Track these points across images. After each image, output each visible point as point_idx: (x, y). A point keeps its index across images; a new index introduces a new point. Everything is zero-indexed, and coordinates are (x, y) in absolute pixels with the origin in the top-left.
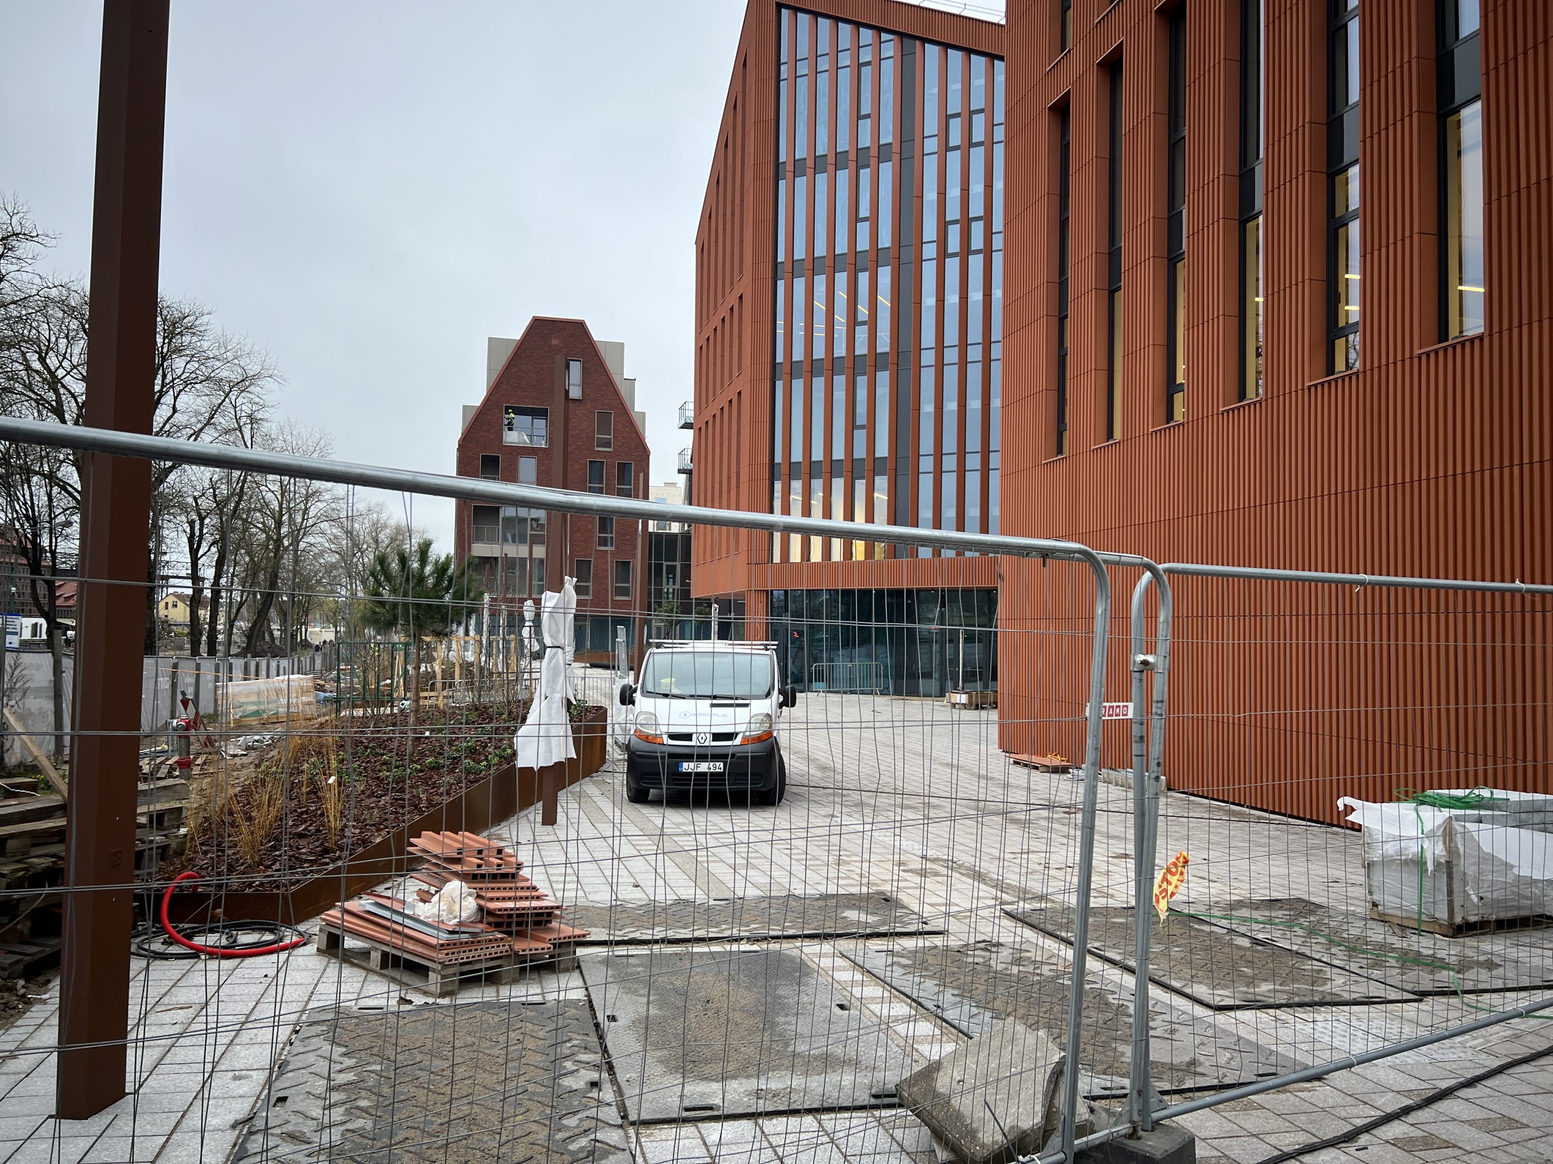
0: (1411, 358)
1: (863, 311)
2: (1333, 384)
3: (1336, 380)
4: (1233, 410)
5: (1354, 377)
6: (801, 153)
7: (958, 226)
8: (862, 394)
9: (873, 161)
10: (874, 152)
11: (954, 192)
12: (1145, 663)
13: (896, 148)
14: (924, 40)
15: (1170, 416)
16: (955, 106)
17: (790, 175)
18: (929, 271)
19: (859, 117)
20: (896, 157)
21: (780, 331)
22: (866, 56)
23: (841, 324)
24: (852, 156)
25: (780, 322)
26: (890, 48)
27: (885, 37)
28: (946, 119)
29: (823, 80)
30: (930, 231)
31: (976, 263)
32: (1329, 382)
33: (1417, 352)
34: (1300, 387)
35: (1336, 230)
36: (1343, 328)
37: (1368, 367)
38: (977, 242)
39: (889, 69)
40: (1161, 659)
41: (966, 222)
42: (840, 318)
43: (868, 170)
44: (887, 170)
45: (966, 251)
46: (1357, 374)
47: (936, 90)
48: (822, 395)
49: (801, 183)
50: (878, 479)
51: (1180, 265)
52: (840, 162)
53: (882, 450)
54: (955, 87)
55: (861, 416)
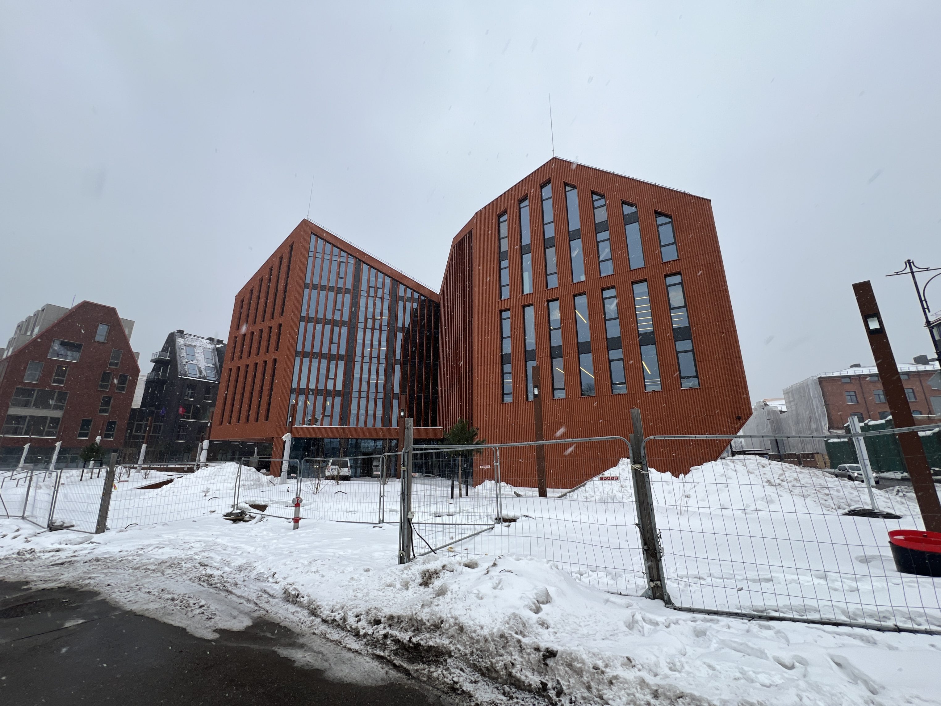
1: (335, 340)
6: (315, 281)
7: (371, 320)
8: (332, 367)
10: (343, 290)
11: (370, 309)
14: (364, 262)
16: (372, 284)
17: (310, 288)
18: (360, 332)
19: (339, 277)
20: (351, 293)
22: (343, 260)
24: (335, 289)
25: (301, 337)
26: (352, 261)
27: (351, 257)
28: (369, 287)
29: (326, 262)
30: (361, 319)
31: (376, 333)
39: (351, 266)
43: (341, 295)
44: (348, 297)
45: (373, 328)
47: (366, 278)
49: (315, 292)
50: (336, 398)
52: (330, 289)
53: (339, 388)
54: (373, 279)
55: (332, 375)
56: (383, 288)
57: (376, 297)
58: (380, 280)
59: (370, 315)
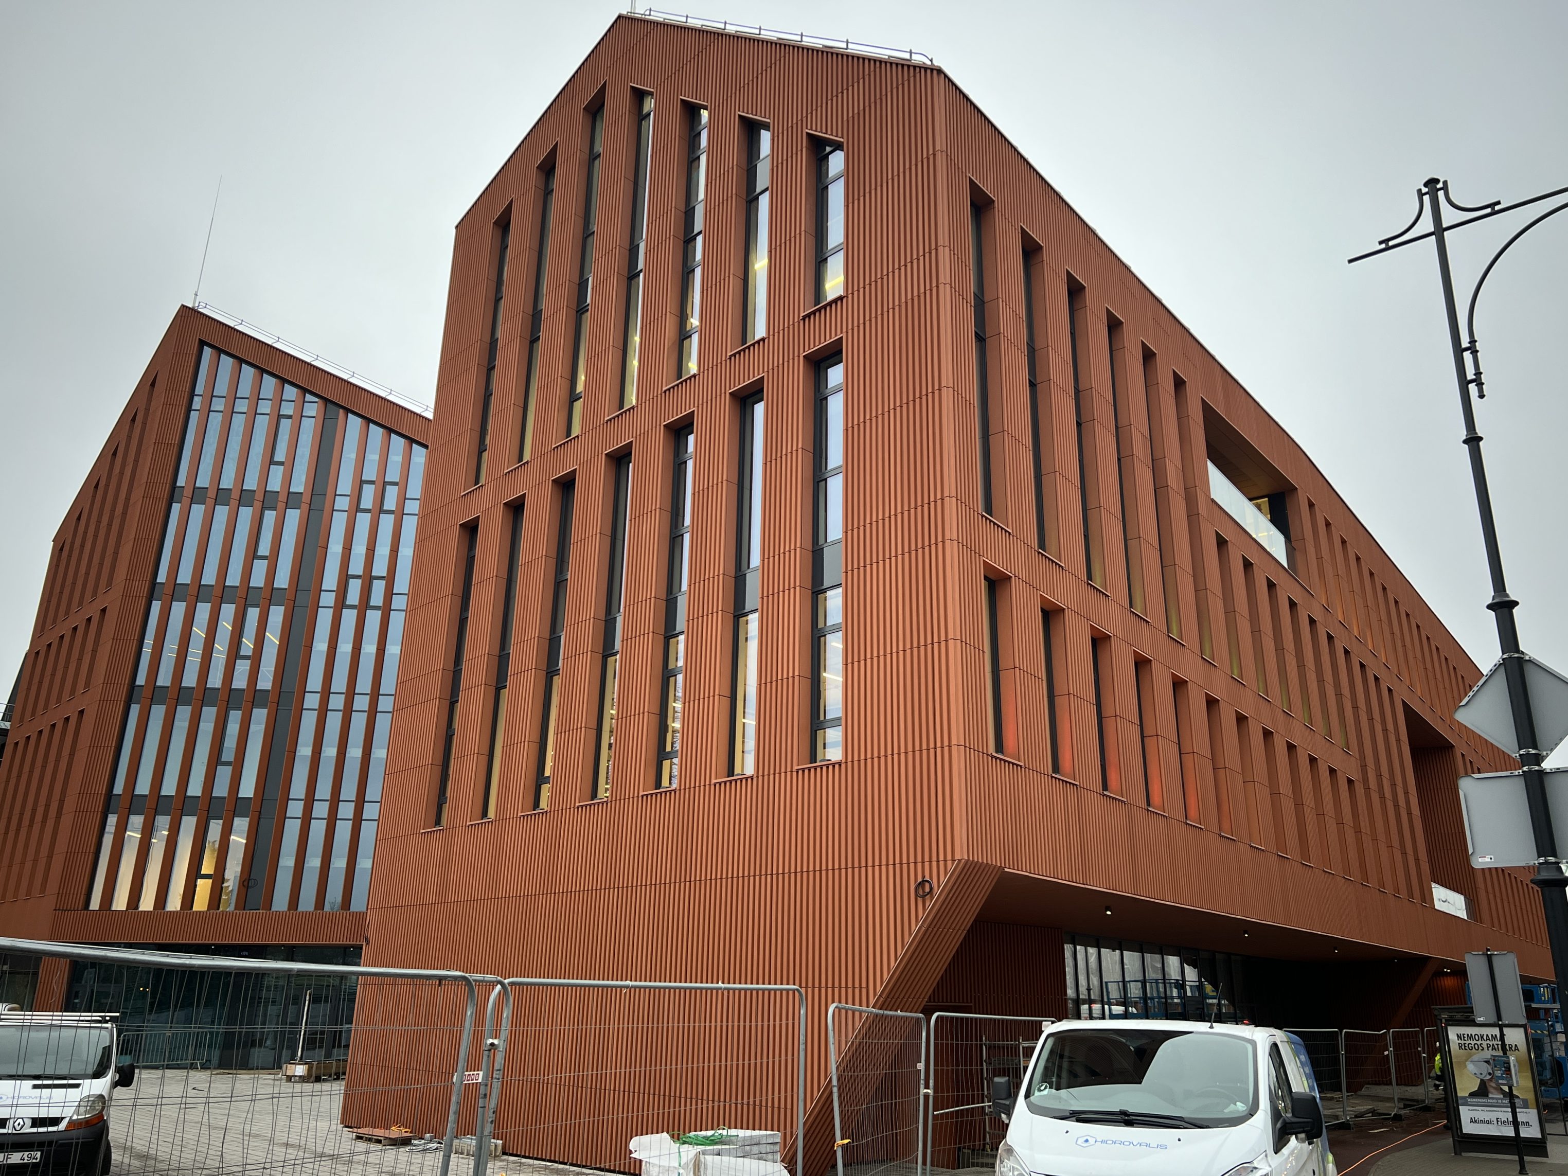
0: (710, 785)
1: (248, 645)
2: (659, 795)
3: (661, 793)
4: (586, 806)
5: (673, 793)
6: (203, 481)
7: (360, 581)
8: (233, 728)
9: (281, 506)
10: (283, 497)
11: (359, 549)
12: (492, 1044)
13: (306, 498)
14: (348, 411)
15: (536, 804)
16: (370, 473)
17: (186, 501)
18: (324, 618)
19: (272, 462)
20: (305, 507)
21: (147, 650)
22: (287, 409)
23: (219, 652)
24: (259, 496)
25: (149, 641)
26: (313, 408)
27: (309, 397)
28: (360, 484)
29: (239, 422)
30: (330, 580)
31: (373, 618)
32: (656, 794)
33: (713, 781)
34: (636, 795)
35: (668, 678)
36: (669, 752)
37: (683, 787)
38: (377, 598)
39: (309, 428)
40: (502, 1042)
41: (368, 579)
42: (221, 648)
43: (274, 512)
44: (293, 517)
45: (364, 605)
46: (675, 790)
47: (353, 456)
48: (186, 724)
49: (198, 511)
50: (237, 821)
51: (555, 678)
52: (245, 497)
53: (247, 789)
54: (373, 457)
55: (229, 753)
56: (402, 485)
57: (379, 509)
58: (396, 457)
59: (357, 567)
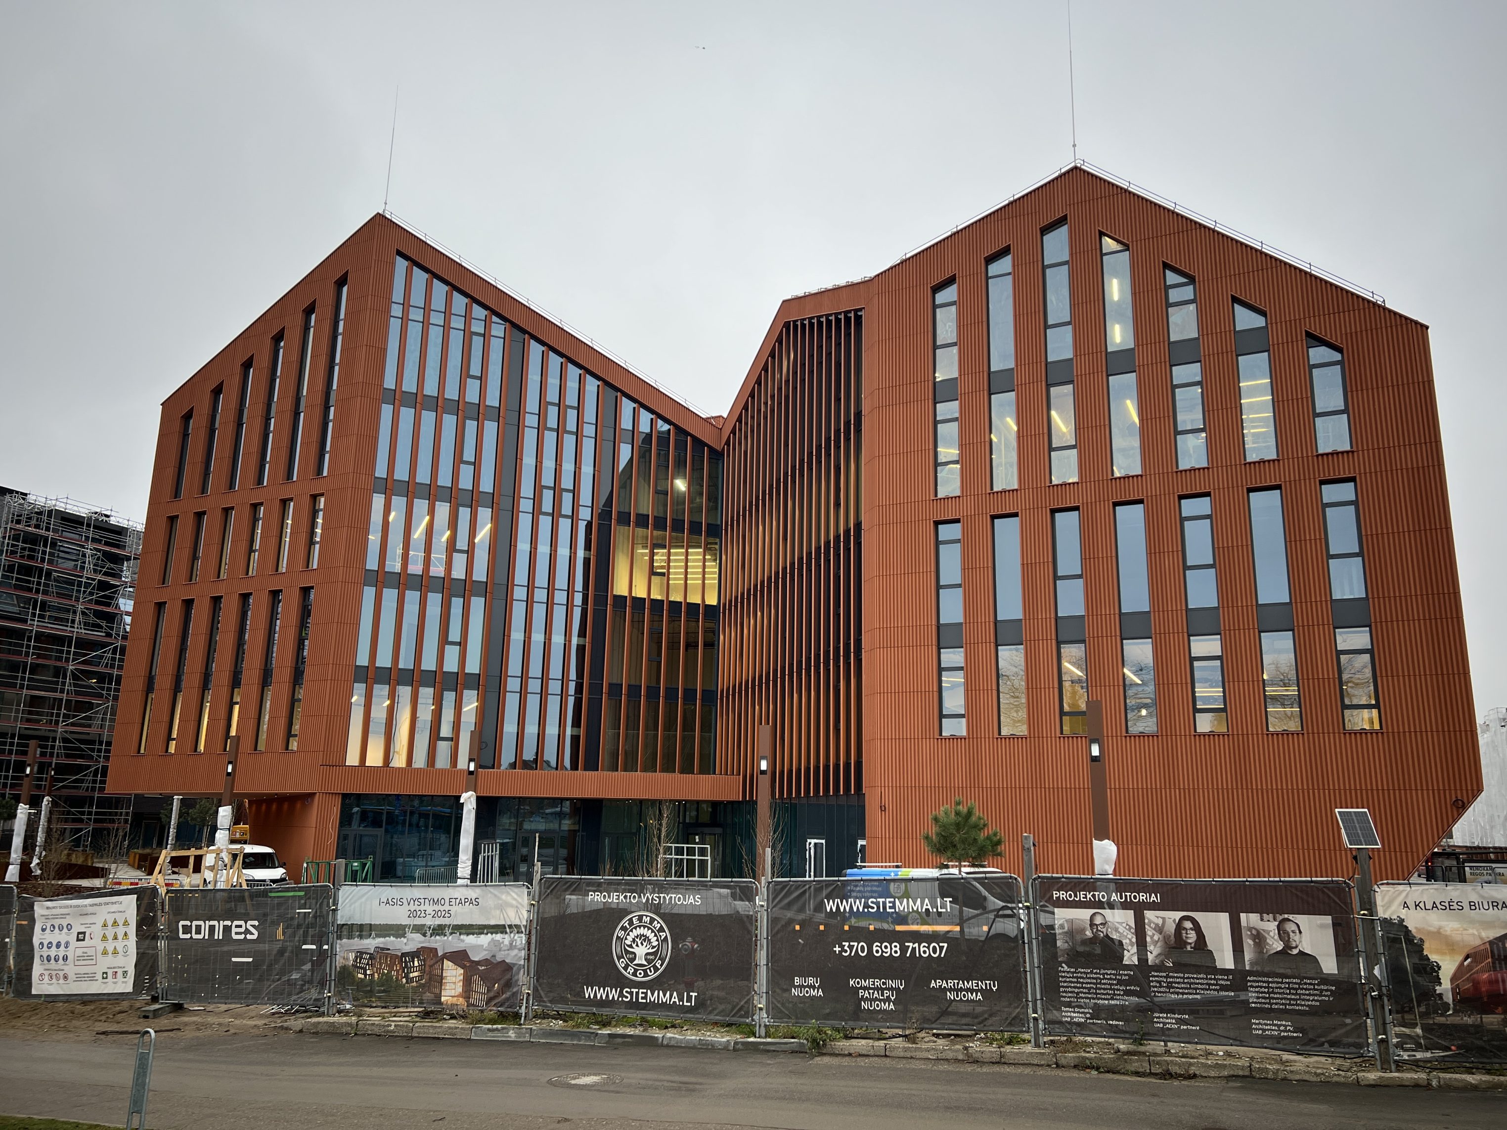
1: (462, 540)
6: (408, 386)
7: (552, 492)
8: (456, 613)
9: (479, 417)
10: (480, 409)
11: (549, 466)
13: (502, 413)
14: (530, 336)
16: (552, 395)
17: (394, 402)
18: (525, 521)
19: (468, 376)
20: (500, 420)
21: (374, 538)
22: (477, 327)
24: (460, 406)
25: (375, 532)
26: (499, 329)
27: (495, 318)
28: (545, 405)
29: (435, 333)
30: (527, 490)
31: (565, 526)
38: (566, 508)
39: (497, 347)
41: (558, 491)
43: (475, 423)
44: (491, 429)
45: (557, 513)
47: (538, 378)
48: (415, 607)
49: (407, 414)
50: (467, 693)
52: (448, 406)
53: (473, 666)
54: (553, 381)
55: (455, 634)
56: (579, 408)
57: (561, 430)
58: (572, 385)
59: (548, 479)
